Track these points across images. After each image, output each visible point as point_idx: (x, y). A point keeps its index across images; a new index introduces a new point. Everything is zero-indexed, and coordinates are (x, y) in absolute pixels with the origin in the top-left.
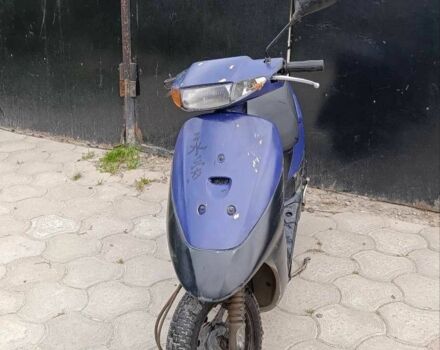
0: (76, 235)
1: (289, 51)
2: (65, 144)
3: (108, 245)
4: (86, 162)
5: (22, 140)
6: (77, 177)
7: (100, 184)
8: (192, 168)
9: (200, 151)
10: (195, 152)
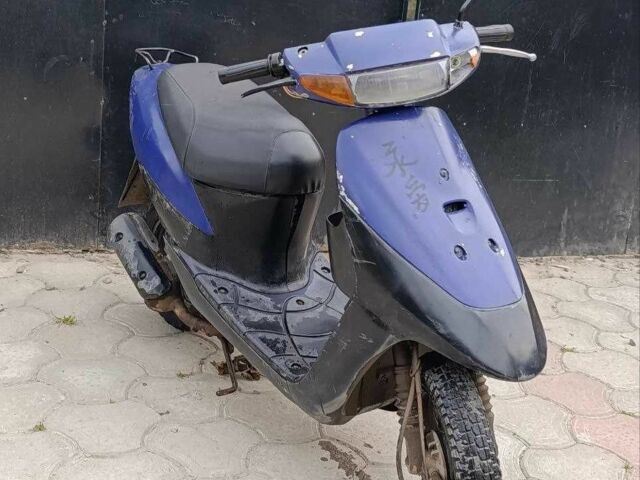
8: (409, 196)
9: (406, 168)
10: (398, 171)
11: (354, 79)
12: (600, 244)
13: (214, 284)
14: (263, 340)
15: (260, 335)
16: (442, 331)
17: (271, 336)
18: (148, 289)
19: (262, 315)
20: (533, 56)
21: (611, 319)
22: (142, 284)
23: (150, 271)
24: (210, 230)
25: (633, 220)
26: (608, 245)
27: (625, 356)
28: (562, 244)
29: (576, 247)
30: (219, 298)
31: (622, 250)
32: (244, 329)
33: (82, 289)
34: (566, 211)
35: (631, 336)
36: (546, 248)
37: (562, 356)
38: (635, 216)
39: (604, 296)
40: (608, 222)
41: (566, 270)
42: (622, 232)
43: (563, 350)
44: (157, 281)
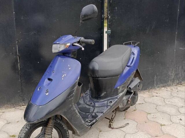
12: (166, 84)
21: (173, 111)
25: (174, 76)
26: (168, 84)
27: (179, 125)
28: (155, 85)
29: (159, 86)
31: (172, 84)
33: (18, 122)
34: (155, 76)
35: (180, 117)
36: (151, 87)
37: (161, 128)
38: (175, 75)
39: (169, 102)
40: (167, 77)
41: (157, 93)
42: (171, 79)
43: (161, 125)
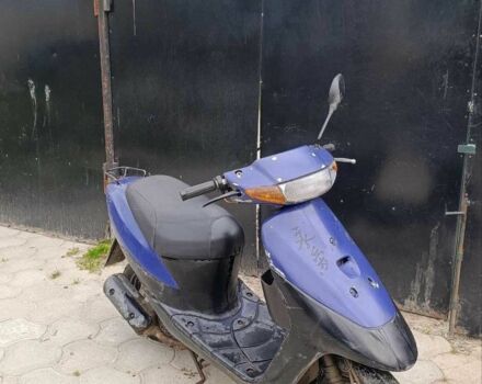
0: (37, 342)
1: (259, 153)
2: (55, 240)
3: (69, 353)
4: (70, 259)
5: (15, 236)
6: (55, 276)
7: (76, 283)
8: (315, 260)
9: (309, 242)
10: (305, 246)
11: (283, 187)
13: (184, 320)
14: (225, 355)
15: (222, 352)
16: (354, 347)
17: (229, 351)
18: (137, 325)
19: (219, 337)
20: (353, 161)
22: (132, 321)
23: (137, 313)
24: (176, 286)
30: (189, 330)
32: (211, 349)
44: (142, 318)
